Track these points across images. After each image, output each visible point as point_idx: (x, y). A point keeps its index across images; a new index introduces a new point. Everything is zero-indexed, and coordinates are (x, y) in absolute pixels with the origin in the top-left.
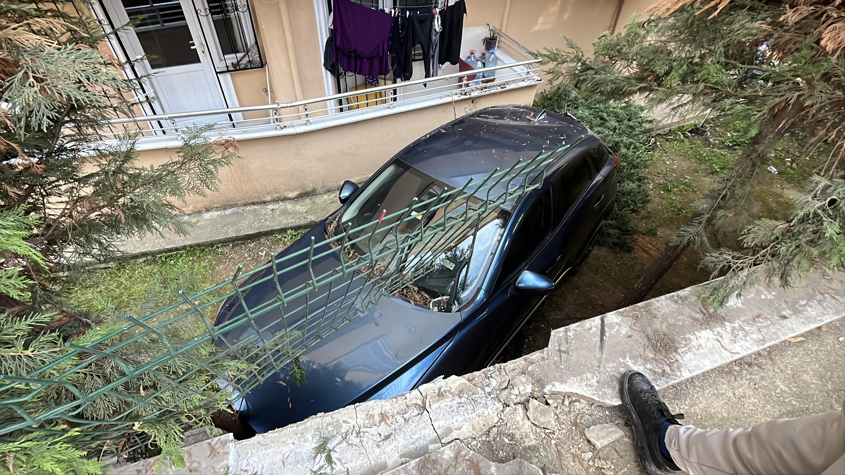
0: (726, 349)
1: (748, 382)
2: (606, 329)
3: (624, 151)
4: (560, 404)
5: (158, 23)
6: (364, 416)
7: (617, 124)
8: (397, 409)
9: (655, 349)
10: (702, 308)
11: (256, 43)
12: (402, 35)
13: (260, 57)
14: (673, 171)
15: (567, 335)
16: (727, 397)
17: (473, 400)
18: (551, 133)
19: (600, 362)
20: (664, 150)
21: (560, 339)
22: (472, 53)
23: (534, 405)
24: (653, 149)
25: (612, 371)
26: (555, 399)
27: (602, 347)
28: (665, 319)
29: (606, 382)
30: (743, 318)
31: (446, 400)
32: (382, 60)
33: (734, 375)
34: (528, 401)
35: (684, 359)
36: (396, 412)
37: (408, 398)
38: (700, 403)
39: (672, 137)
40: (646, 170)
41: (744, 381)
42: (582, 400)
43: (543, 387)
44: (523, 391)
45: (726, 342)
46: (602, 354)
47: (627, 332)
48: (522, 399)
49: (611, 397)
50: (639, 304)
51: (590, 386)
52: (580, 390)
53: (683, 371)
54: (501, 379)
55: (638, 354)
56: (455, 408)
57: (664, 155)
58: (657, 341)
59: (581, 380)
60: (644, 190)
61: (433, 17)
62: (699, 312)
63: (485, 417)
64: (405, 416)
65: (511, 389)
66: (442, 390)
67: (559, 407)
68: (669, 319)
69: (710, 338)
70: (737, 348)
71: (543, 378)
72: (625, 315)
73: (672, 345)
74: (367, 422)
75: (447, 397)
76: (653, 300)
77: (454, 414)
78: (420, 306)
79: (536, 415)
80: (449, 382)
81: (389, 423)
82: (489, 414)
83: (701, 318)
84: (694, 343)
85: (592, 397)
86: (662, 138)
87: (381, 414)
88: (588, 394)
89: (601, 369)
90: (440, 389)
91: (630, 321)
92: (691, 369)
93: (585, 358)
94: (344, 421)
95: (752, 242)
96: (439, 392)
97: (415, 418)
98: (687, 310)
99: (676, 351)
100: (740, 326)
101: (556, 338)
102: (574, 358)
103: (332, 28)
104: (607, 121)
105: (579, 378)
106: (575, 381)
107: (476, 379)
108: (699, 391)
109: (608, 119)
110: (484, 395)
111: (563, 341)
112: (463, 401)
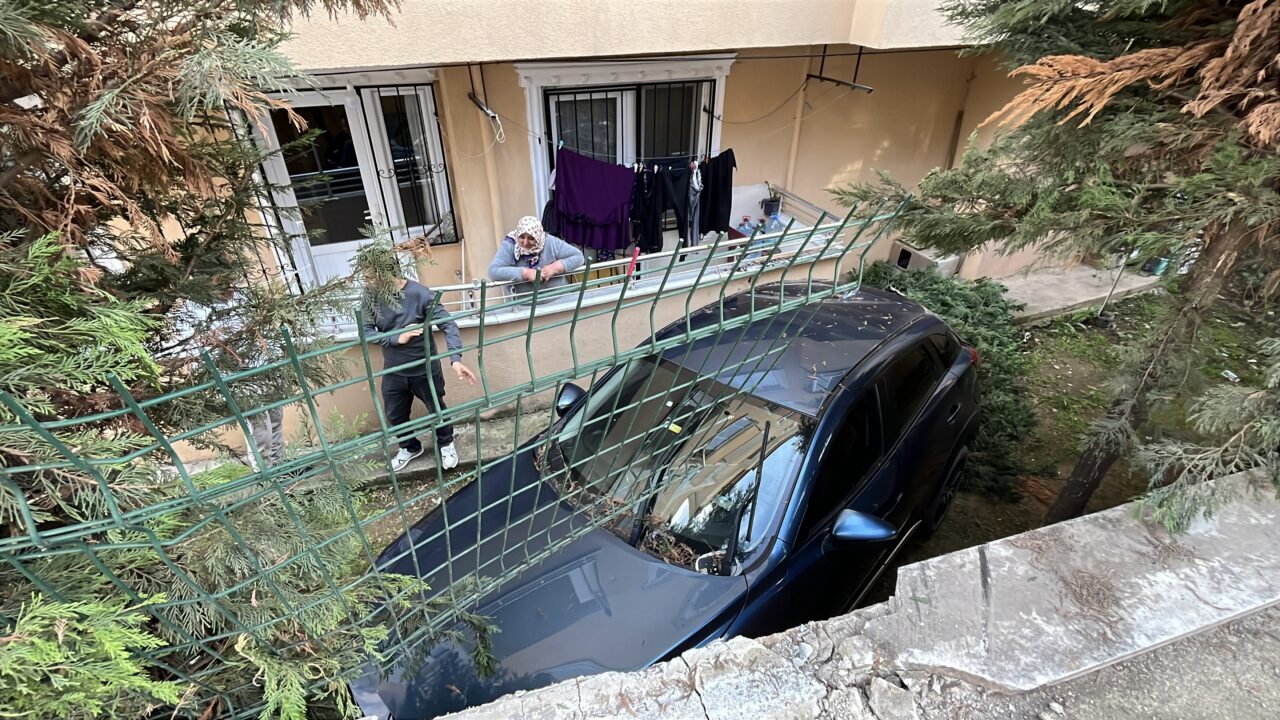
0: (1206, 603)
1: (1259, 663)
2: (991, 567)
3: (984, 346)
4: (926, 689)
5: (325, 193)
6: (591, 697)
7: (968, 310)
8: (647, 688)
9: (1079, 598)
10: (1149, 537)
11: (452, 211)
12: (649, 195)
13: (455, 229)
14: (1067, 379)
15: (925, 574)
16: (1226, 687)
17: (774, 676)
18: (869, 312)
19: (986, 618)
20: (1048, 349)
21: (913, 581)
22: (746, 220)
23: (880, 687)
24: (1030, 348)
25: (1009, 633)
26: (917, 678)
27: (986, 595)
28: (1088, 553)
29: (1002, 650)
30: (1226, 554)
31: (730, 675)
32: (620, 228)
33: (1231, 650)
34: (869, 683)
35: (1135, 617)
36: (644, 693)
37: (665, 670)
38: (1180, 696)
39: (1057, 331)
40: (1024, 378)
41: (1253, 662)
42: (964, 683)
43: (893, 655)
44: (859, 661)
45: (1203, 590)
46: (988, 606)
47: (1027, 572)
48: (859, 678)
49: (1016, 676)
50: (1041, 530)
51: (974, 656)
52: (958, 663)
53: (1135, 635)
54: (820, 644)
55: (1051, 607)
56: (744, 689)
57: (1049, 355)
58: (1081, 587)
59: (958, 647)
60: (1025, 407)
61: (690, 173)
62: (1145, 541)
63: (797, 705)
64: (660, 699)
65: (838, 660)
66: (721, 659)
67: (924, 695)
68: (1096, 553)
69: (1174, 584)
70: (1225, 601)
71: (891, 641)
72: (1019, 545)
73: (1107, 593)
74: (597, 706)
75: (730, 670)
76: (1063, 524)
77: (743, 698)
78: (680, 566)
79: (884, 705)
80: (732, 647)
81: (634, 710)
82: (803, 700)
83: (1151, 553)
84: (1147, 591)
85: (980, 674)
86: (1042, 332)
87: (620, 694)
88: (974, 670)
89: (991, 629)
90: (718, 657)
91: (1031, 556)
92: (1150, 633)
93: (960, 610)
94: (558, 705)
95: (1211, 426)
96: (716, 662)
97: (677, 704)
98: (1125, 540)
99: (1117, 602)
100: (1222, 566)
101: (907, 578)
102: (941, 610)
103: (554, 188)
104: (952, 306)
105: (953, 643)
106: (948, 647)
107: (778, 645)
108: (1173, 677)
109: (953, 303)
110: (792, 669)
111: (919, 582)
112: (757, 678)
